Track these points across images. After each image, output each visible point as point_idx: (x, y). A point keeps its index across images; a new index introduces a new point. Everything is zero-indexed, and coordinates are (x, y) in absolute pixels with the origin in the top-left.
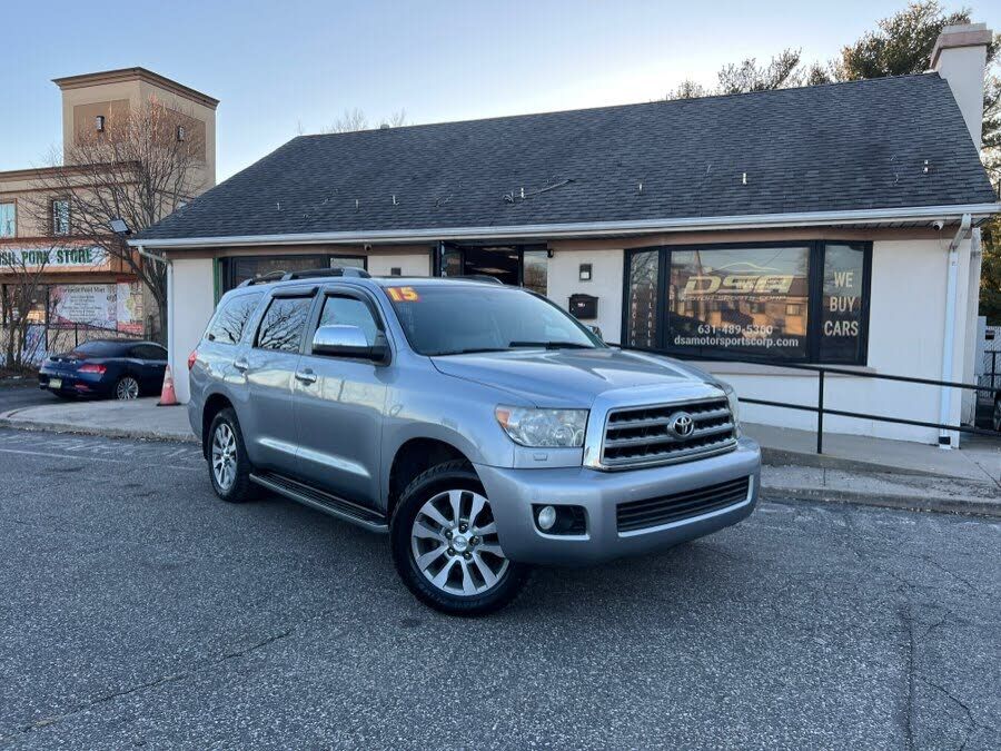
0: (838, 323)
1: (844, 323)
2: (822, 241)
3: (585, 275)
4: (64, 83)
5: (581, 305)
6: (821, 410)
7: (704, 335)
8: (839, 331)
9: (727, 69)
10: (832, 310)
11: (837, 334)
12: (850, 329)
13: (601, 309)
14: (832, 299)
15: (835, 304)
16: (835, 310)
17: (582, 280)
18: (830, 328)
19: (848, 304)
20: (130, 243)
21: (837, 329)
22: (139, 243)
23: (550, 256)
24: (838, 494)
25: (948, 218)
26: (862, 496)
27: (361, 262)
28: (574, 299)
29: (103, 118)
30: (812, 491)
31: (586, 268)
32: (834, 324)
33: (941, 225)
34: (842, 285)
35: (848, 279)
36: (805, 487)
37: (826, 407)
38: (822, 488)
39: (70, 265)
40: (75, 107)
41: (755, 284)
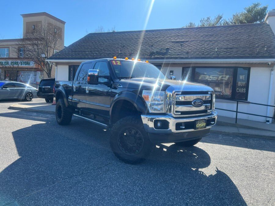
0: (240, 89)
1: (242, 89)
2: (237, 67)
3: (171, 74)
4: (25, 16)
6: (237, 112)
9: (203, 19)
10: (239, 85)
12: (243, 91)
14: (239, 82)
19: (243, 84)
21: (240, 91)
22: (49, 61)
24: (243, 134)
25: (272, 62)
26: (250, 135)
29: (34, 26)
30: (236, 133)
31: (172, 72)
32: (239, 89)
33: (270, 64)
34: (242, 79)
35: (243, 77)
36: (234, 132)
37: (238, 111)
38: (238, 132)
39: (24, 66)
40: (27, 23)
41: (218, 78)
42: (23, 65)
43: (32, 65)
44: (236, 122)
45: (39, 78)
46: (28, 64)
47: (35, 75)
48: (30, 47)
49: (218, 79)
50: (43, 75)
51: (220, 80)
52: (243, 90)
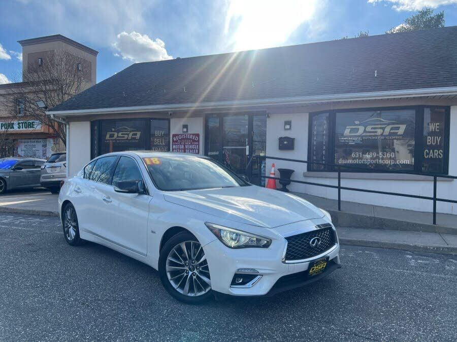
0: (431, 151)
1: (435, 151)
2: (422, 106)
3: (288, 127)
4: (24, 43)
5: (286, 143)
6: (435, 199)
7: (355, 158)
8: (432, 155)
10: (428, 144)
11: (431, 157)
12: (439, 154)
13: (297, 144)
14: (428, 137)
15: (430, 141)
16: (430, 143)
17: (286, 129)
18: (428, 154)
19: (437, 141)
20: (47, 113)
21: (431, 155)
22: (51, 113)
23: (268, 117)
27: (167, 122)
28: (281, 140)
29: (41, 59)
31: (288, 123)
32: (429, 152)
34: (433, 130)
35: (437, 127)
36: (437, 245)
37: (437, 197)
38: (447, 246)
39: (23, 130)
40: (28, 55)
41: (384, 131)
42: (22, 128)
43: (38, 128)
44: (434, 223)
45: (51, 151)
46: (31, 125)
47: (45, 146)
48: (31, 96)
49: (384, 134)
50: (57, 145)
51: (387, 136)
52: (437, 154)
